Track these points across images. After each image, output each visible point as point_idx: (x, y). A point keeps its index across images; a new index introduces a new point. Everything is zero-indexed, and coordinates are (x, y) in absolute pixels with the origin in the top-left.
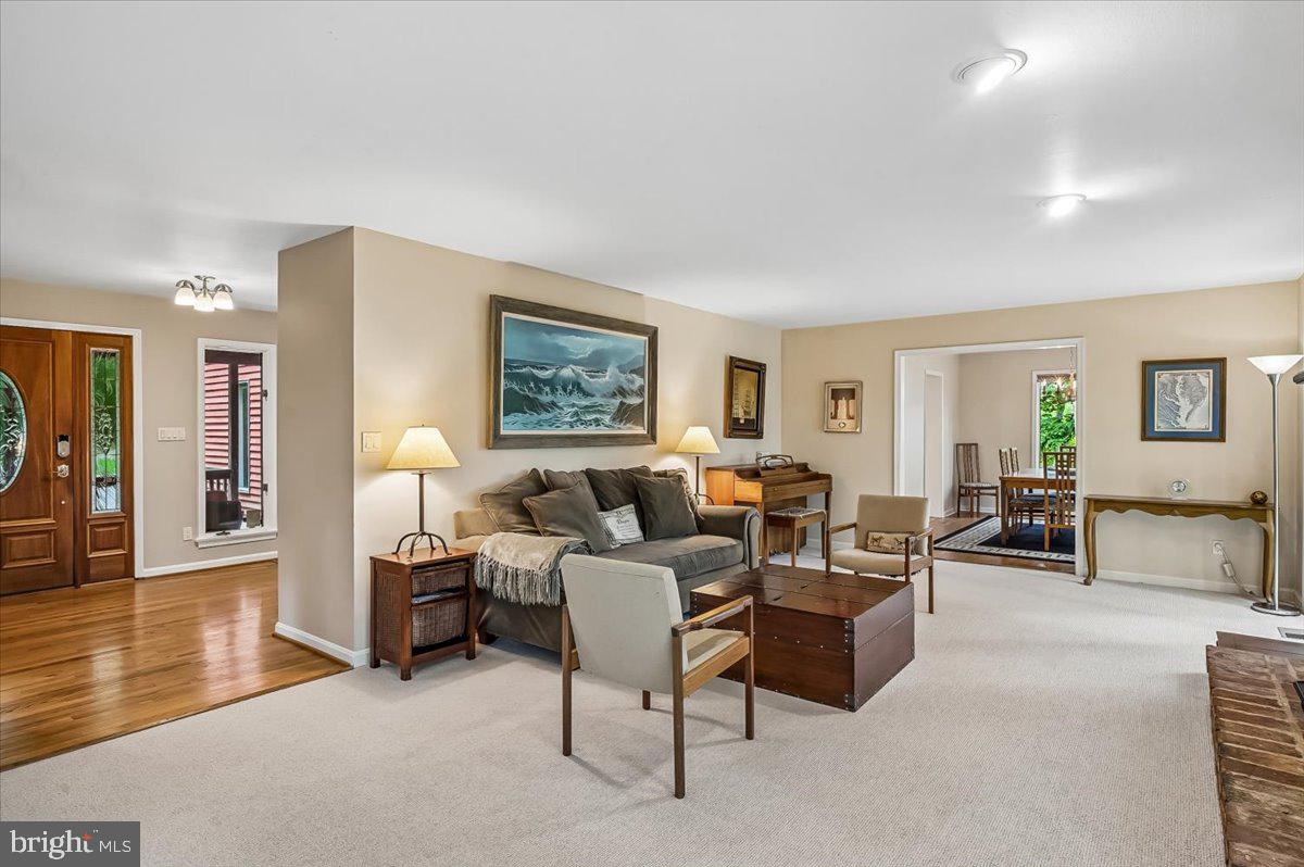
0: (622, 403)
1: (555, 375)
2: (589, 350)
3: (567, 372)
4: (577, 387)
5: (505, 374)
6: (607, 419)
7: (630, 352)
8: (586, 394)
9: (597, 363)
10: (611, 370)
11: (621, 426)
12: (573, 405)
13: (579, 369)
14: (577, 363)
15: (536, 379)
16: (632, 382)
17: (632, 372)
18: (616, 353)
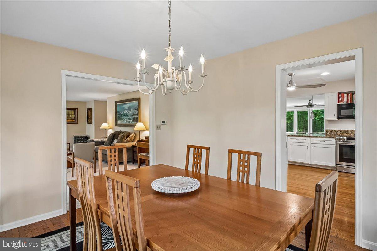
0: (134, 117)
1: (123, 113)
2: (128, 107)
3: (125, 112)
4: (126, 115)
5: (118, 114)
6: (131, 121)
7: (135, 105)
8: (128, 116)
9: (129, 109)
10: (132, 110)
11: (134, 122)
12: (126, 119)
13: (127, 111)
14: (126, 110)
15: (121, 114)
16: (136, 112)
17: (136, 110)
18: (133, 106)
